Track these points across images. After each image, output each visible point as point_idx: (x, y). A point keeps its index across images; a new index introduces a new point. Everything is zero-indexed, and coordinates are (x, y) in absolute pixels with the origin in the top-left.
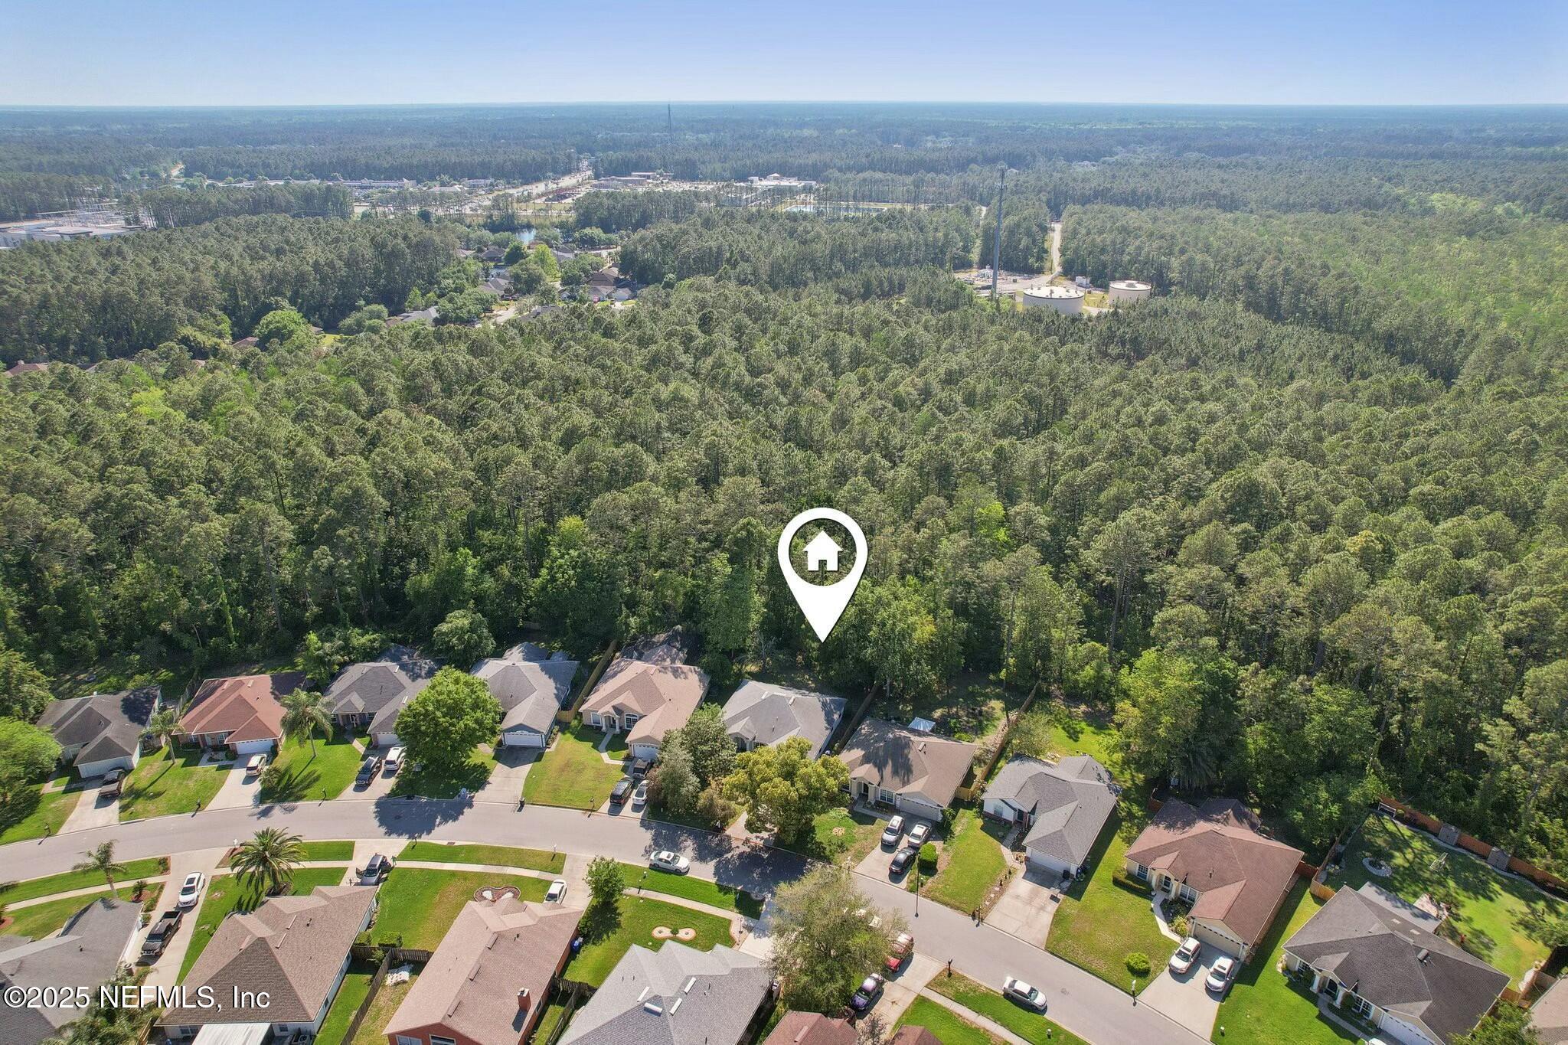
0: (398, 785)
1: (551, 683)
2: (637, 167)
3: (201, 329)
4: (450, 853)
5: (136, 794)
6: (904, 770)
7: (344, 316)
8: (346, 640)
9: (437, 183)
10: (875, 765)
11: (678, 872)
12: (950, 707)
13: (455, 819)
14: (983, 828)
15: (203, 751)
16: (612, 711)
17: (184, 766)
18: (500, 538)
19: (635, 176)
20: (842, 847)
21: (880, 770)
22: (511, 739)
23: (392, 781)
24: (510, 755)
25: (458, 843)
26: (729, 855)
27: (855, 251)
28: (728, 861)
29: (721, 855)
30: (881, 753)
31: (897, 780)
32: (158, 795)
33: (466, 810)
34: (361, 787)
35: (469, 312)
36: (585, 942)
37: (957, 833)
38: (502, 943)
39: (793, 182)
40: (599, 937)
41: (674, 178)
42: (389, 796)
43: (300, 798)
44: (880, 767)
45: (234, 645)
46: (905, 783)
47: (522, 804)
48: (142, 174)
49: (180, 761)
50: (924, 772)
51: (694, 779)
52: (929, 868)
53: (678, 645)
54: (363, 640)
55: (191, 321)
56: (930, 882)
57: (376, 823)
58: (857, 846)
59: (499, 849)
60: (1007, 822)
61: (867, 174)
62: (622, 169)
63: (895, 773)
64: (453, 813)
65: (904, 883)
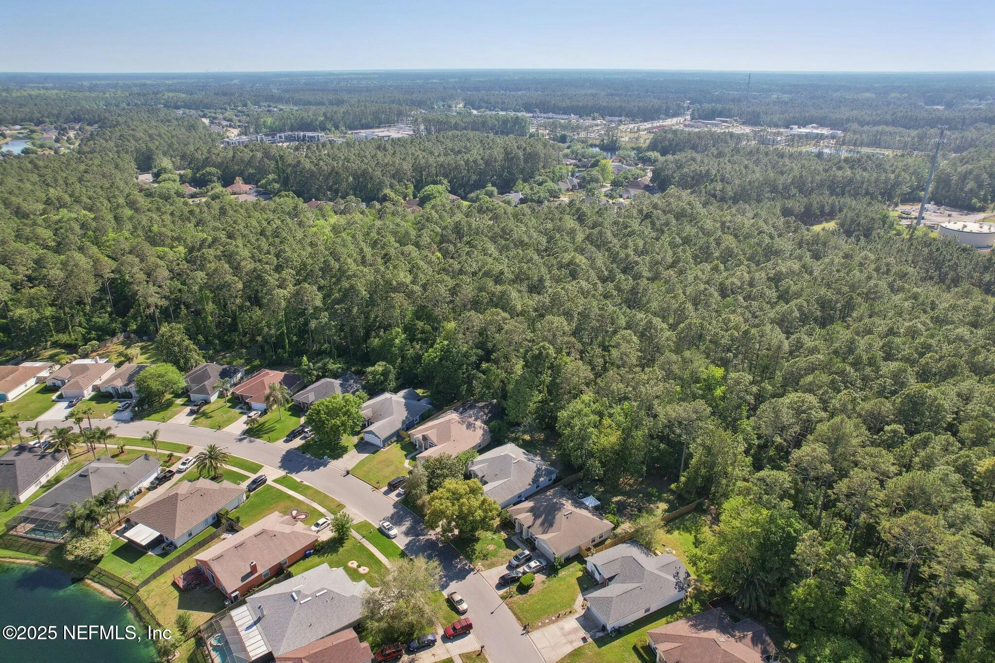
0: (303, 446)
1: (405, 414)
2: (720, 114)
3: (396, 191)
4: (297, 487)
5: (204, 414)
6: (548, 524)
7: (472, 191)
8: (325, 365)
9: (590, 118)
10: (534, 515)
11: (388, 537)
12: (629, 497)
13: (313, 470)
14: (579, 579)
15: (241, 403)
16: (421, 438)
17: (230, 407)
18: (428, 328)
19: (717, 120)
20: (485, 557)
21: (535, 520)
22: (368, 438)
23: (303, 442)
24: (363, 446)
25: (305, 483)
26: (422, 538)
27: (812, 182)
28: (419, 540)
29: (418, 536)
30: (541, 509)
31: (540, 529)
32: (211, 417)
33: (322, 468)
34: (287, 441)
35: (539, 197)
36: (314, 554)
37: (560, 575)
38: (264, 535)
39: (825, 131)
40: (323, 554)
41: (744, 123)
42: (296, 449)
43: (259, 437)
44: (536, 517)
45: (286, 355)
46: (544, 532)
47: (348, 473)
48: (444, 106)
49: (229, 404)
50: (559, 530)
51: (424, 487)
52: (524, 589)
53: (486, 411)
54: (334, 366)
55: (392, 186)
56: (518, 598)
57: (280, 460)
58: (494, 559)
59: (320, 492)
60: (596, 580)
61: (880, 128)
62: (711, 115)
63: (542, 524)
64: (313, 467)
65: (502, 592)
